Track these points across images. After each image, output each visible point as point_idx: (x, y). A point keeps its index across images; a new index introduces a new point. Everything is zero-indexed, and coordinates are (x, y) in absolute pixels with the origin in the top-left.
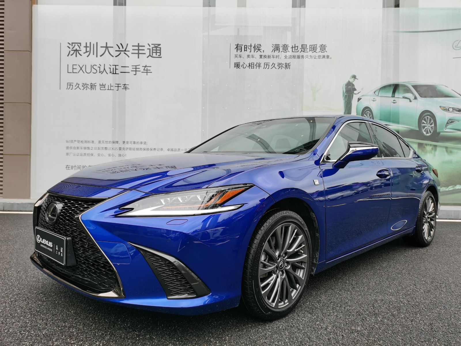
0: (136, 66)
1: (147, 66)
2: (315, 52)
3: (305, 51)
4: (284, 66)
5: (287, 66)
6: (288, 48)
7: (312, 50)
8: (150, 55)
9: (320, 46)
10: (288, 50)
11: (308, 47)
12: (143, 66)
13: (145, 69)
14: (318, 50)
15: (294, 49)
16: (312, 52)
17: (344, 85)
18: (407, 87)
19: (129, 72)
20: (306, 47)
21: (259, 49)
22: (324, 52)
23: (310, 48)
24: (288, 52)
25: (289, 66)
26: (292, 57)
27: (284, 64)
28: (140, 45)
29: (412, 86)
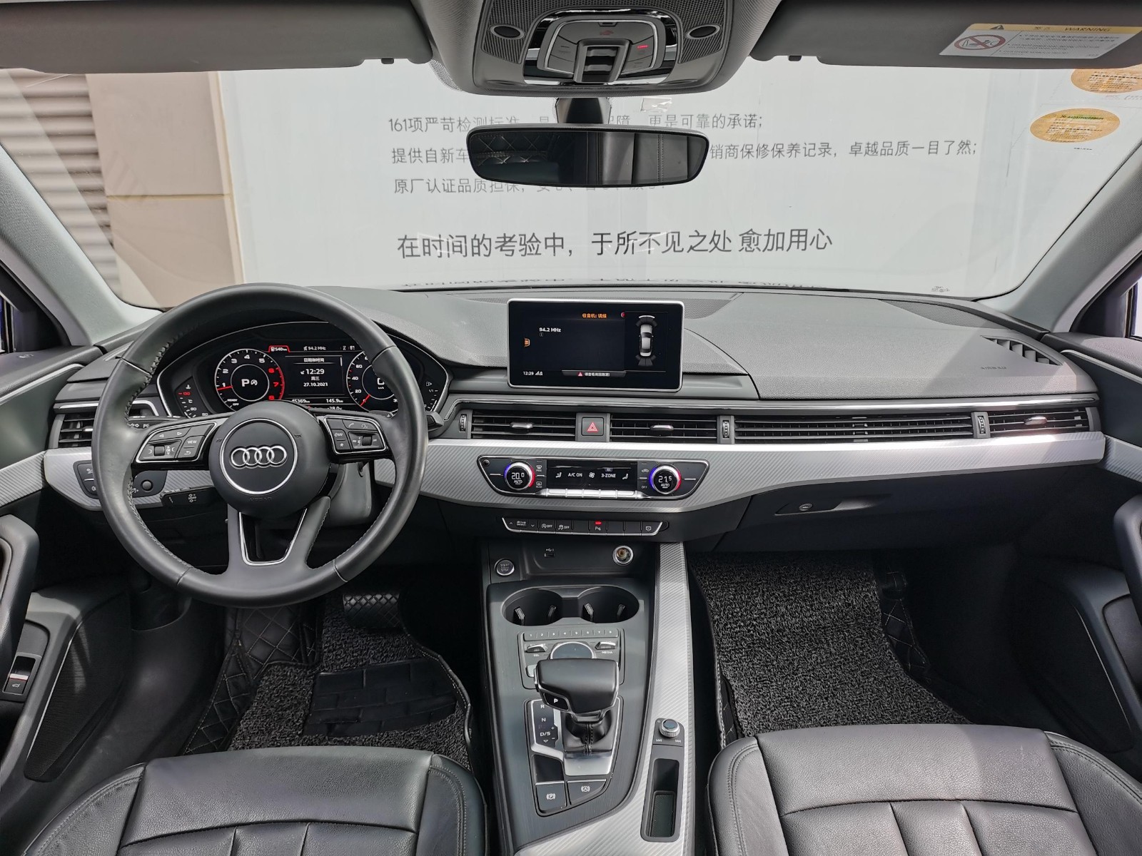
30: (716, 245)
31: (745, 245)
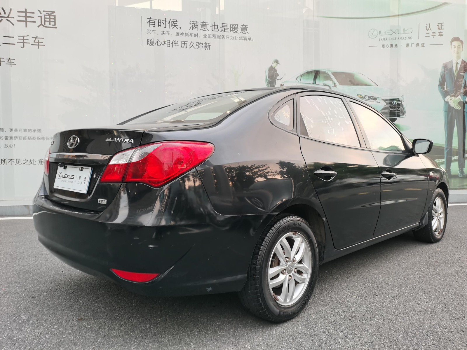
0: (23, 37)
1: (38, 37)
2: (236, 33)
3: (225, 31)
4: (204, 46)
5: (207, 46)
6: (208, 26)
7: (233, 30)
8: (41, 24)
9: (242, 26)
10: (208, 28)
11: (229, 26)
12: (32, 38)
13: (36, 41)
14: (240, 30)
15: (213, 27)
16: (234, 33)
17: (267, 70)
18: (327, 74)
19: (15, 44)
20: (227, 27)
21: (175, 26)
22: (246, 33)
23: (231, 27)
24: (207, 30)
25: (209, 46)
26: (212, 36)
27: (204, 44)
28: (27, 11)
29: (332, 73)
30: (31, 163)
31: (40, 163)
